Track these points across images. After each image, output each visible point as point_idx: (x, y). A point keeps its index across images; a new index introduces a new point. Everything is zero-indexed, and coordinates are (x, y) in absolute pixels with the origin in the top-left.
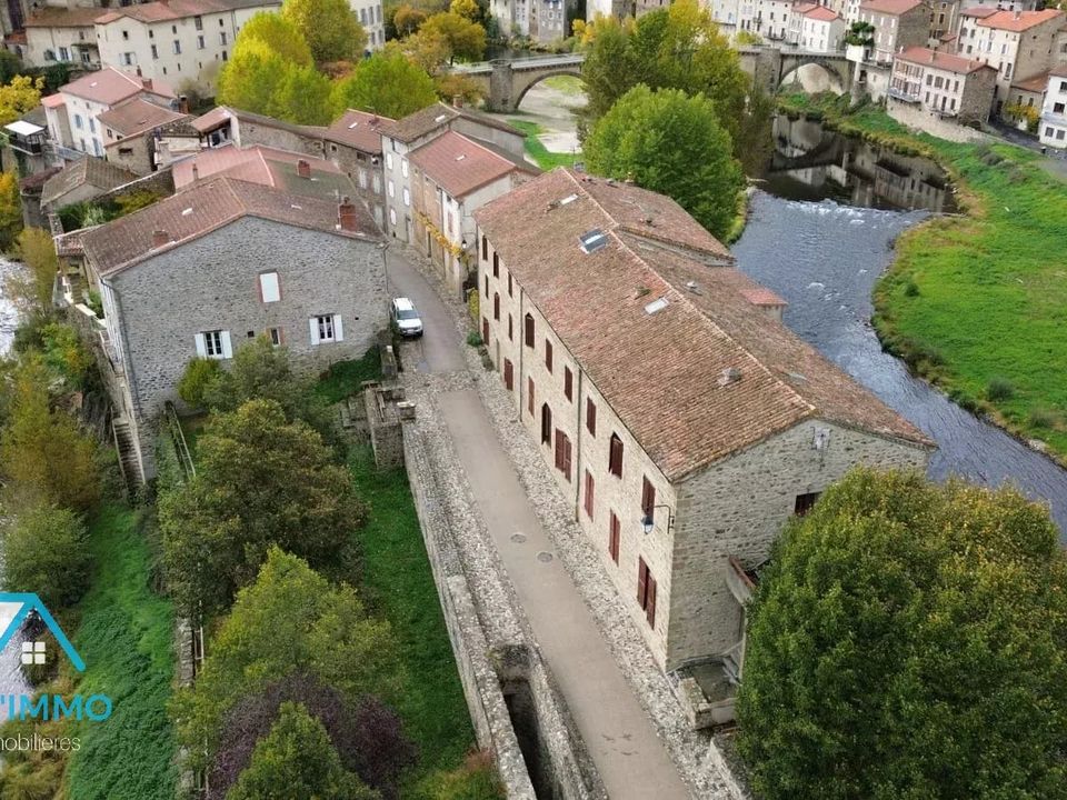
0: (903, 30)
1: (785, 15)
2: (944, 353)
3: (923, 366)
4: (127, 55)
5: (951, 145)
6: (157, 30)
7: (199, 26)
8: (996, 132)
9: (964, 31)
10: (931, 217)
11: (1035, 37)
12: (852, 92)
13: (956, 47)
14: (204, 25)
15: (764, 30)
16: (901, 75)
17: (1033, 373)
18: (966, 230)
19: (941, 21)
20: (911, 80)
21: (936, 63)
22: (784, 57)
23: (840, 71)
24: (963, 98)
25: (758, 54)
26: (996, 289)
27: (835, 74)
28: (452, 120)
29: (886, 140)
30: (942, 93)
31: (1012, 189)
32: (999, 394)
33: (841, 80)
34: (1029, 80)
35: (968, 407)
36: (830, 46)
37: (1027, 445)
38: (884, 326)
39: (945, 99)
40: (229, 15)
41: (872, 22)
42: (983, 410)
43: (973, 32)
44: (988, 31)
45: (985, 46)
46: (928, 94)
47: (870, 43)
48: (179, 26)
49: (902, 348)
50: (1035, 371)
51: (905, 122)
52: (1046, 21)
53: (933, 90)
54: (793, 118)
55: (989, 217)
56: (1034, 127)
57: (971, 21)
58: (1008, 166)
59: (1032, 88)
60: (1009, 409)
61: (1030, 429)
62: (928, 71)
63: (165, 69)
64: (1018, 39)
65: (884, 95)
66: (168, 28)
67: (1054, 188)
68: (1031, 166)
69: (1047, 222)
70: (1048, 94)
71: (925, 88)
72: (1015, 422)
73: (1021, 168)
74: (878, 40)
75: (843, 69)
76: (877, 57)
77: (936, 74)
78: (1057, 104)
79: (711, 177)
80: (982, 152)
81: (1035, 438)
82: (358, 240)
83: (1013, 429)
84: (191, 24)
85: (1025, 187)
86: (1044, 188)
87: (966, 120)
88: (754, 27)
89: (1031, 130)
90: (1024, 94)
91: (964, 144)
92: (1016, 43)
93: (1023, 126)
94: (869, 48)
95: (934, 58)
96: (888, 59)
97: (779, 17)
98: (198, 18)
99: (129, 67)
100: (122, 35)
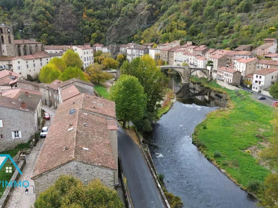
0: (219, 62)
1: (194, 59)
2: (207, 145)
3: (200, 147)
4: (19, 67)
5: (231, 90)
6: (29, 61)
7: (41, 60)
8: (242, 87)
9: (234, 63)
10: (219, 108)
11: (250, 65)
12: (209, 77)
13: (233, 67)
14: (42, 60)
15: (189, 62)
16: (219, 73)
17: (228, 150)
18: (227, 112)
19: (230, 60)
20: (222, 74)
21: (227, 70)
22: (191, 69)
23: (206, 72)
24: (233, 79)
25: (184, 68)
26: (227, 128)
27: (205, 73)
28: (73, 82)
29: (215, 89)
30: (228, 77)
31: (241, 102)
32: (217, 156)
33: (206, 74)
34: (249, 75)
35: (208, 159)
36: (203, 66)
37: (220, 171)
38: (194, 136)
39: (229, 79)
40: (50, 58)
41: (212, 61)
42: (212, 161)
43: (236, 63)
44: (239, 63)
45: (239, 67)
46: (225, 78)
47: (212, 65)
48: (35, 60)
49: (196, 143)
50: (229, 150)
51: (221, 85)
52: (253, 61)
53: (226, 77)
54: (194, 83)
55: (234, 109)
56: (251, 86)
57: (236, 60)
58: (242, 96)
59: (250, 77)
60: (218, 160)
61: (222, 166)
62: (225, 72)
63: (30, 70)
64: (246, 65)
65: (216, 78)
66: (32, 61)
67: (251, 102)
68: (248, 96)
69: (248, 110)
70: (254, 78)
71: (224, 76)
72: (219, 164)
73: (245, 97)
74: (214, 65)
75: (207, 72)
76: (214, 69)
77: (227, 73)
78: (256, 81)
79: (136, 97)
80: (237, 92)
81: (223, 169)
82: (26, 111)
83: (218, 166)
84: (39, 60)
85: (245, 101)
86: (249, 101)
87: (234, 84)
88: (187, 62)
89: (251, 87)
90: (248, 78)
91: (234, 90)
92: (246, 66)
93: (248, 86)
94: (212, 67)
95: (226, 69)
96: (216, 70)
97: (192, 59)
98: (41, 59)
99: (19, 70)
100: (18, 62)
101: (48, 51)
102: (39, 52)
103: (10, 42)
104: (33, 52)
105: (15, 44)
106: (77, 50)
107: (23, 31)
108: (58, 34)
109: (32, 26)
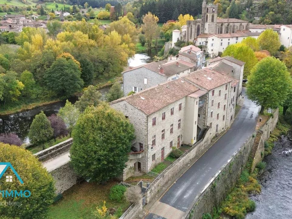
4: (212, 44)
6: (224, 40)
14: (238, 39)
40: (247, 37)
48: (231, 39)
63: (223, 48)
66: (227, 39)
84: (235, 39)
98: (237, 37)
99: (212, 47)
100: (212, 40)
101: (253, 31)
102: (242, 31)
103: (213, 20)
104: (235, 31)
105: (217, 23)
106: (285, 30)
107: (250, 10)
108: (286, 12)
109: (261, 4)
